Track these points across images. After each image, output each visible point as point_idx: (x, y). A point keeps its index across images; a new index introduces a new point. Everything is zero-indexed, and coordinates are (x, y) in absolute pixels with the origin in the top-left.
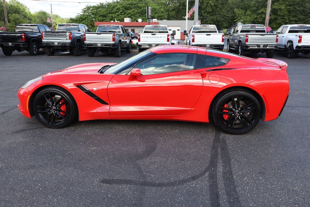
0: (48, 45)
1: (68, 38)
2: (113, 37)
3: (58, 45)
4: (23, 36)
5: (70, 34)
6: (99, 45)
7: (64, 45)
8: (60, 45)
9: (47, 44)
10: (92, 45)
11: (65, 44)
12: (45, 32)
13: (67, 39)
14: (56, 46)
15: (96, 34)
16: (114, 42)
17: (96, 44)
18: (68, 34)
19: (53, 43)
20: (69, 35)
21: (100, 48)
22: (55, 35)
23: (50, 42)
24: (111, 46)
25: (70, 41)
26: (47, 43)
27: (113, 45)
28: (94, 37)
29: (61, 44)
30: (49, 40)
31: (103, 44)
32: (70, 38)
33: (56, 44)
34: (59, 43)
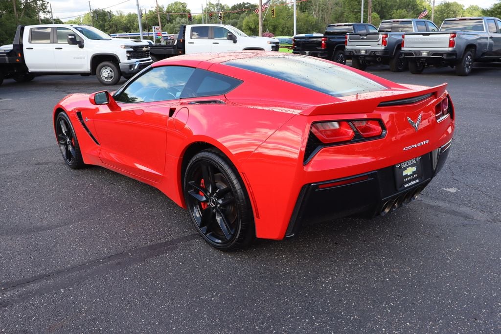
0: (352, 54)
1: (380, 42)
2: (451, 39)
3: (366, 54)
4: (323, 42)
5: (384, 36)
6: (424, 54)
7: (372, 54)
8: (368, 54)
9: (350, 53)
10: (412, 54)
11: (375, 52)
12: (350, 34)
13: (378, 44)
14: (362, 55)
15: (422, 35)
16: (451, 49)
17: (419, 52)
18: (381, 36)
19: (359, 51)
20: (383, 38)
21: (425, 59)
22: (363, 39)
23: (355, 50)
24: (445, 55)
25: (383, 48)
26: (350, 51)
27: (449, 54)
28: (417, 41)
29: (369, 52)
30: (354, 46)
31: (431, 53)
32: (384, 43)
33: (363, 52)
34: (366, 51)
